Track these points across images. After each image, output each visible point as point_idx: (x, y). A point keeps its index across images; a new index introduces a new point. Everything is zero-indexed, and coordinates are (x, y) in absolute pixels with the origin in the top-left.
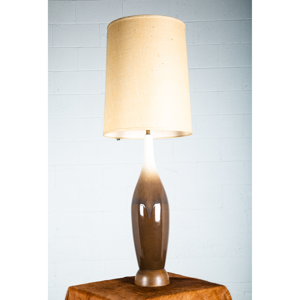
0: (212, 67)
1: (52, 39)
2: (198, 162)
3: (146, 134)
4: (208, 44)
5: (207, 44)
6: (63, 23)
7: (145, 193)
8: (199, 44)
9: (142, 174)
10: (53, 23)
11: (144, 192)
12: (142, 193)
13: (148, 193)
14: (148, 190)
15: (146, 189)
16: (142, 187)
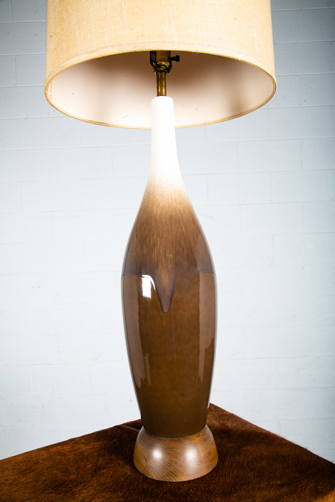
2: (240, 205)
3: (157, 95)
7: (154, 245)
12: (146, 245)
13: (160, 245)
14: (162, 237)
15: (157, 236)
16: (147, 229)
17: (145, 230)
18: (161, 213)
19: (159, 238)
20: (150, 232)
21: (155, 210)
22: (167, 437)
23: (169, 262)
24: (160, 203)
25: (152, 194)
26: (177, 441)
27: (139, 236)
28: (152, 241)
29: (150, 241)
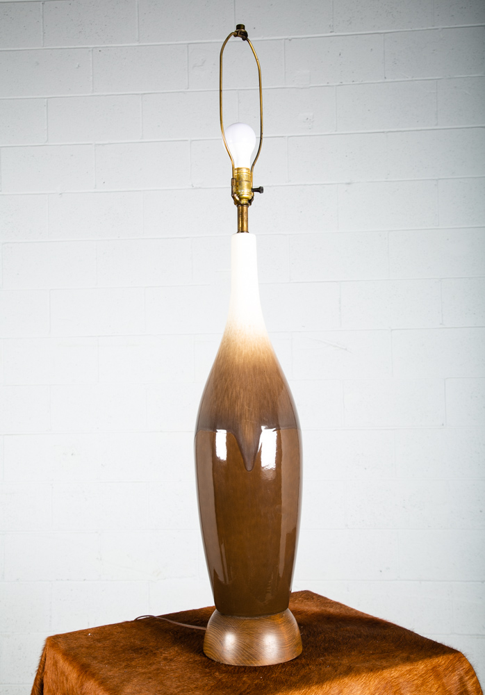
0: (423, 128)
1: (91, 78)
2: (392, 330)
3: (238, 232)
4: (417, 79)
5: (414, 79)
6: (113, 45)
7: (237, 397)
8: (396, 80)
9: (225, 344)
10: (93, 46)
11: (234, 394)
12: (228, 397)
13: (243, 397)
14: (246, 389)
15: (240, 387)
16: (228, 380)
17: (226, 380)
18: (244, 363)
19: (242, 390)
20: (232, 383)
21: (237, 360)
22: (246, 617)
23: (253, 416)
24: (242, 352)
25: (233, 341)
26: (258, 620)
27: (219, 387)
28: (234, 392)
29: (232, 393)
